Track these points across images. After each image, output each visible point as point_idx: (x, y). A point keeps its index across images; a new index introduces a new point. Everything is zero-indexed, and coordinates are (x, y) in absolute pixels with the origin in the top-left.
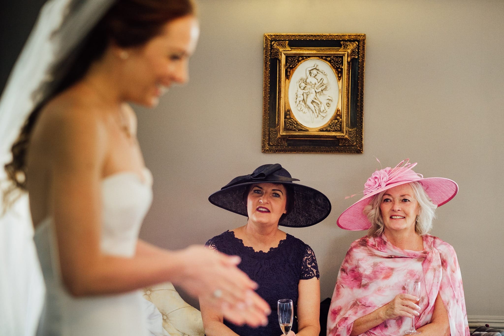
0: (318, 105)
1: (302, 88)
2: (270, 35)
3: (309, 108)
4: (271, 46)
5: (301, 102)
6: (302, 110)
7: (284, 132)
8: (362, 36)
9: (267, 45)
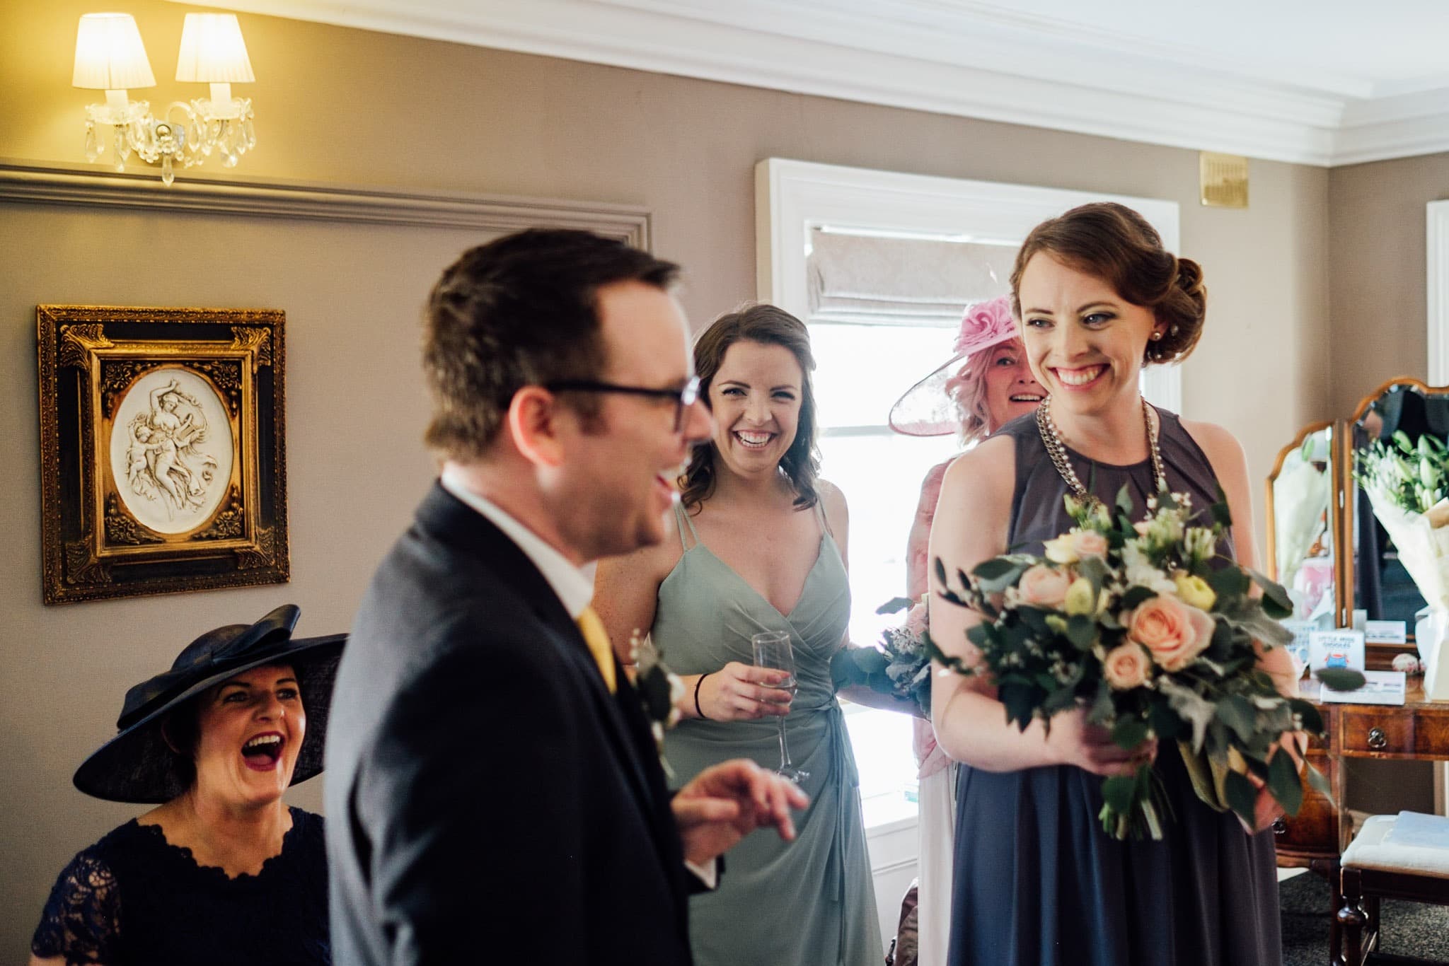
0: (182, 479)
1: (145, 438)
2: (55, 309)
3: (162, 485)
4: (59, 335)
5: (142, 474)
6: (145, 493)
7: (105, 550)
8: (278, 314)
9: (48, 334)
